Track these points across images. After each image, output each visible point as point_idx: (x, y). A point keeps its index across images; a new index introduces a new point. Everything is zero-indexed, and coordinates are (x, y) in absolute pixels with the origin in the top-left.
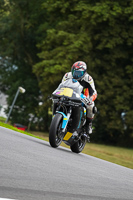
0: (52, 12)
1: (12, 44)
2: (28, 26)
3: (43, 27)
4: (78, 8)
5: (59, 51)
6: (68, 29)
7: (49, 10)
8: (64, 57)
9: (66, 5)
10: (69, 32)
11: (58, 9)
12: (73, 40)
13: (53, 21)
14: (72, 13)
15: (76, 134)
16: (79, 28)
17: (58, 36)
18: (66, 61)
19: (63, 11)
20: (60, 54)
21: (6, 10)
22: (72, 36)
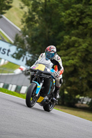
0: (67, 24)
1: (40, 46)
2: (51, 34)
3: (61, 34)
4: (85, 21)
5: (72, 51)
6: (78, 35)
7: (66, 22)
8: (75, 55)
9: (77, 19)
10: (79, 38)
11: (71, 22)
12: (81, 43)
13: (68, 30)
14: (81, 25)
15: (46, 98)
16: (86, 35)
17: (71, 40)
18: (77, 57)
19: (75, 23)
20: (73, 53)
21: (36, 23)
22: (81, 40)
